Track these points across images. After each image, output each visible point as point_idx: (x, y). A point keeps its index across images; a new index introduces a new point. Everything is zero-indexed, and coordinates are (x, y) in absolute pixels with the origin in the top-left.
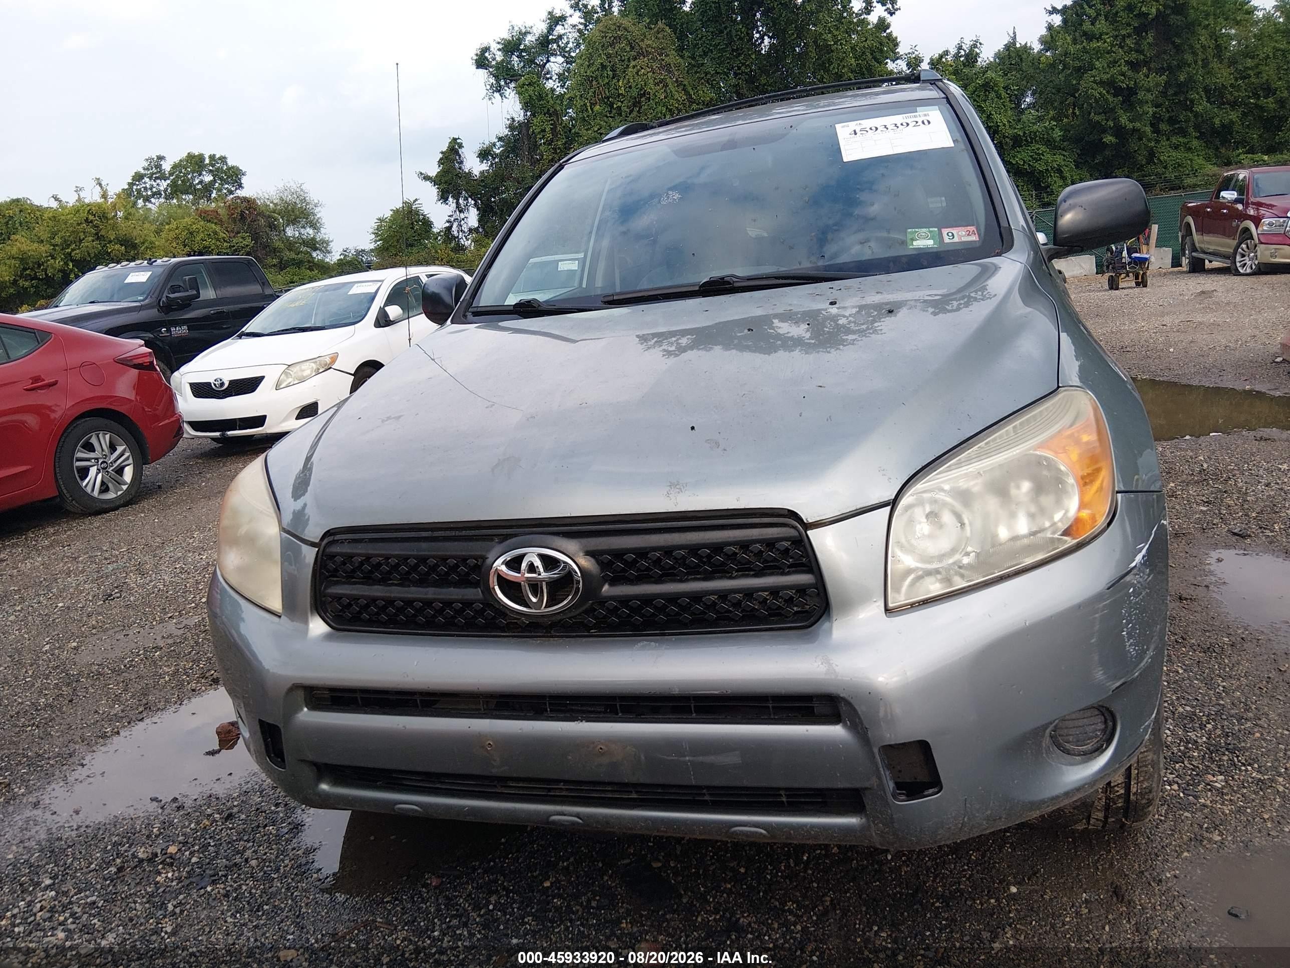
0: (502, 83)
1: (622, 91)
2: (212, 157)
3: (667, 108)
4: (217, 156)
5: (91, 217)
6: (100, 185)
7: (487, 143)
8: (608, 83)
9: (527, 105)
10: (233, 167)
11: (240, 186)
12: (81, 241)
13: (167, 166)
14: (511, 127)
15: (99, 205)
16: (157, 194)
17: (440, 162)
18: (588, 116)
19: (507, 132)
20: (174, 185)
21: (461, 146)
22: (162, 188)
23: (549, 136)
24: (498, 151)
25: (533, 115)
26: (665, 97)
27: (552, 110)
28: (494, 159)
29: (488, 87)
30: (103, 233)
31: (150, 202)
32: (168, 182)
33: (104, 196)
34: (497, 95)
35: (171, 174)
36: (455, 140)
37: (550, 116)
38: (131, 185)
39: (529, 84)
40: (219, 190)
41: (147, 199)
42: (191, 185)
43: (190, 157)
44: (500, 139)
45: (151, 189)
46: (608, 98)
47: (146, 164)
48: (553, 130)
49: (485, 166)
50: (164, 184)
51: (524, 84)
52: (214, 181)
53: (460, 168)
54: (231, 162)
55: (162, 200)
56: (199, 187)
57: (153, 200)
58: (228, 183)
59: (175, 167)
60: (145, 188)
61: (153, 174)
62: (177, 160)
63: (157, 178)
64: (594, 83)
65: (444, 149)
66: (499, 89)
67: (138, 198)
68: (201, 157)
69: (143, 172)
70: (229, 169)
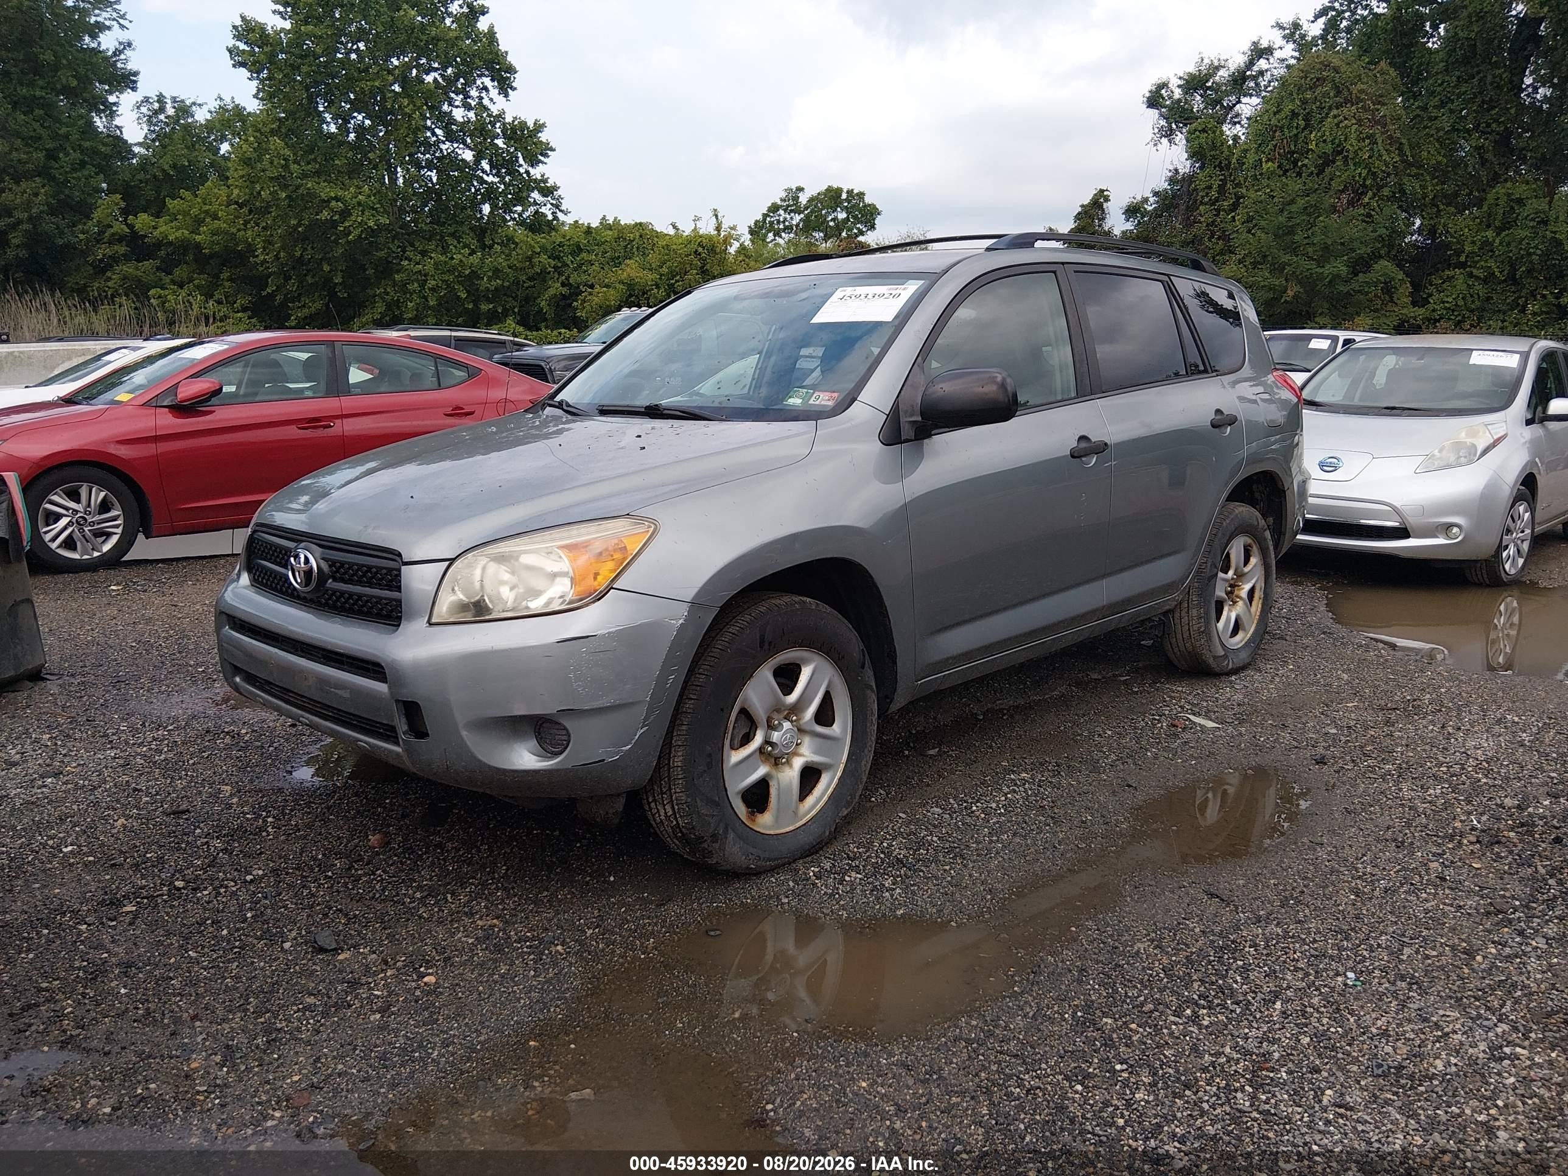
0: (1174, 126)
1: (1312, 146)
2: (850, 192)
3: (1370, 170)
4: (855, 192)
5: (700, 250)
6: (716, 216)
7: (1139, 198)
8: (1296, 135)
9: (1196, 154)
10: (869, 205)
11: (872, 227)
12: (686, 273)
13: (803, 199)
14: (1172, 181)
15: (710, 238)
16: (788, 229)
17: (1078, 217)
18: (1261, 174)
19: (1166, 185)
20: (806, 220)
21: (1107, 199)
22: (794, 223)
23: (1214, 194)
24: (1150, 208)
25: (1201, 168)
26: (1370, 157)
27: (1224, 163)
28: (1143, 217)
29: (1156, 130)
30: (708, 267)
31: (781, 237)
32: (802, 216)
33: (718, 229)
34: (1165, 141)
35: (806, 208)
36: (1102, 191)
37: (1222, 169)
38: (765, 216)
39: (1204, 131)
40: (850, 230)
41: (777, 234)
42: (825, 221)
43: (829, 189)
44: (1156, 194)
45: (784, 222)
46: (1294, 152)
47: (784, 195)
48: (1222, 189)
49: (1129, 226)
50: (797, 218)
51: (1195, 130)
52: (847, 219)
53: (1100, 226)
54: (868, 200)
55: (792, 235)
56: (831, 224)
57: (783, 235)
58: (861, 222)
59: (811, 200)
60: (779, 222)
61: (788, 206)
62: (815, 193)
63: (792, 211)
64: (1277, 134)
65: (1086, 203)
66: (1169, 134)
67: (769, 231)
68: (839, 191)
69: (779, 203)
70: (865, 206)
